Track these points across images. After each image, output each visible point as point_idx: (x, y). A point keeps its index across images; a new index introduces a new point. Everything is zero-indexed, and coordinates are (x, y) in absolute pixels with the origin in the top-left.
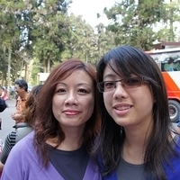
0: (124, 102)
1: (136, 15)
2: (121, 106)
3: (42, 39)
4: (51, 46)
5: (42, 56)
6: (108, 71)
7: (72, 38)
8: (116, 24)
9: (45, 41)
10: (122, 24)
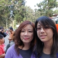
1: (47, 5)
2: (43, 35)
4: (20, 16)
5: (17, 19)
7: (27, 13)
8: (41, 9)
9: (18, 15)
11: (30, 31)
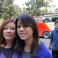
0: (23, 32)
2: (22, 34)
3: (5, 12)
4: (8, 15)
5: (5, 18)
6: (19, 22)
7: (15, 12)
8: (29, 7)
9: (6, 13)
10: (31, 7)
11: (12, 28)
